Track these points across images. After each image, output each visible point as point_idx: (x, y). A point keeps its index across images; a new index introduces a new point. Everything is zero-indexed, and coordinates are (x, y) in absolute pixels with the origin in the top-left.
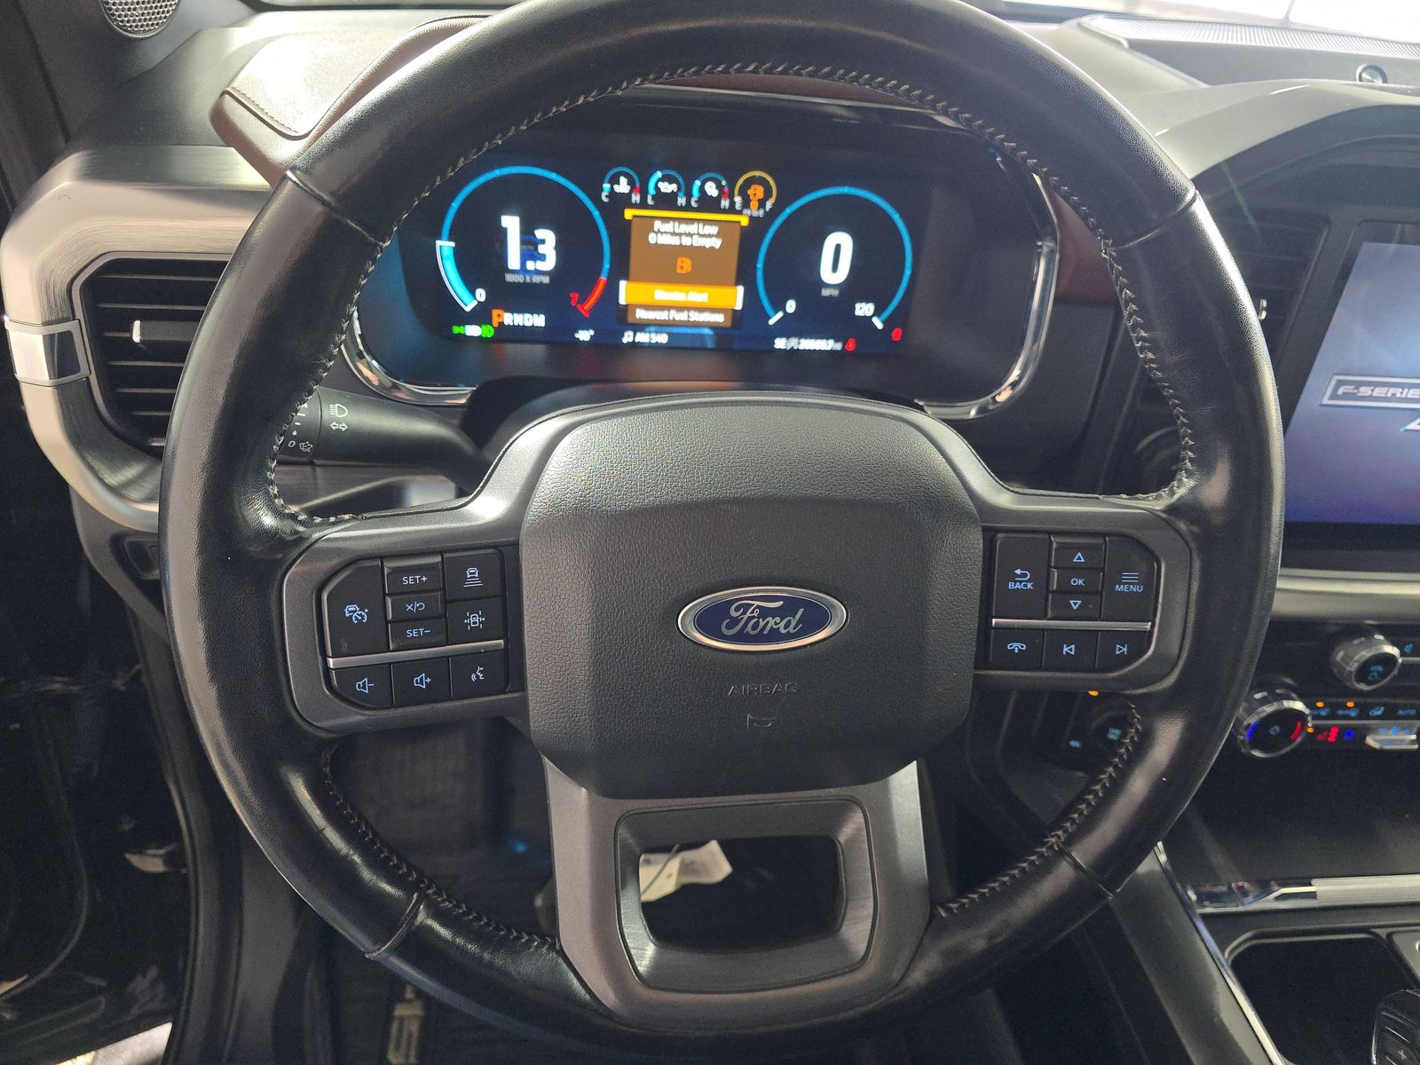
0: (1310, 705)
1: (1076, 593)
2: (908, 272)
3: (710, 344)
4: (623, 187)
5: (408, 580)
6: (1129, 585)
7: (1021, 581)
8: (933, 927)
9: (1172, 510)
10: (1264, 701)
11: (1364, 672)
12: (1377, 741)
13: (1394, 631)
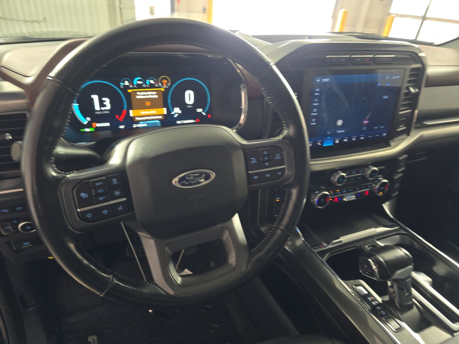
0: (329, 192)
1: (267, 161)
2: (209, 99)
3: (159, 125)
4: (127, 83)
5: (97, 184)
6: (278, 157)
7: (254, 161)
8: (251, 255)
9: (284, 138)
10: (319, 193)
11: (339, 181)
12: (346, 199)
13: (343, 170)
